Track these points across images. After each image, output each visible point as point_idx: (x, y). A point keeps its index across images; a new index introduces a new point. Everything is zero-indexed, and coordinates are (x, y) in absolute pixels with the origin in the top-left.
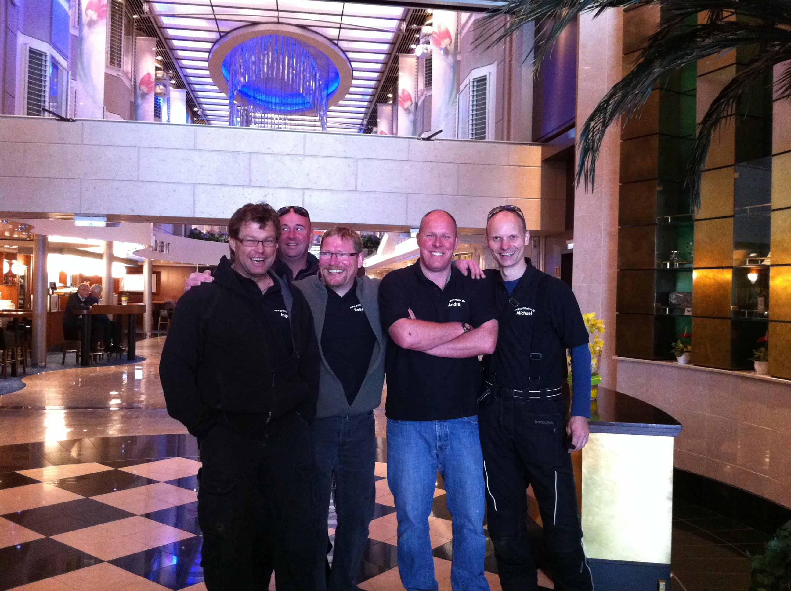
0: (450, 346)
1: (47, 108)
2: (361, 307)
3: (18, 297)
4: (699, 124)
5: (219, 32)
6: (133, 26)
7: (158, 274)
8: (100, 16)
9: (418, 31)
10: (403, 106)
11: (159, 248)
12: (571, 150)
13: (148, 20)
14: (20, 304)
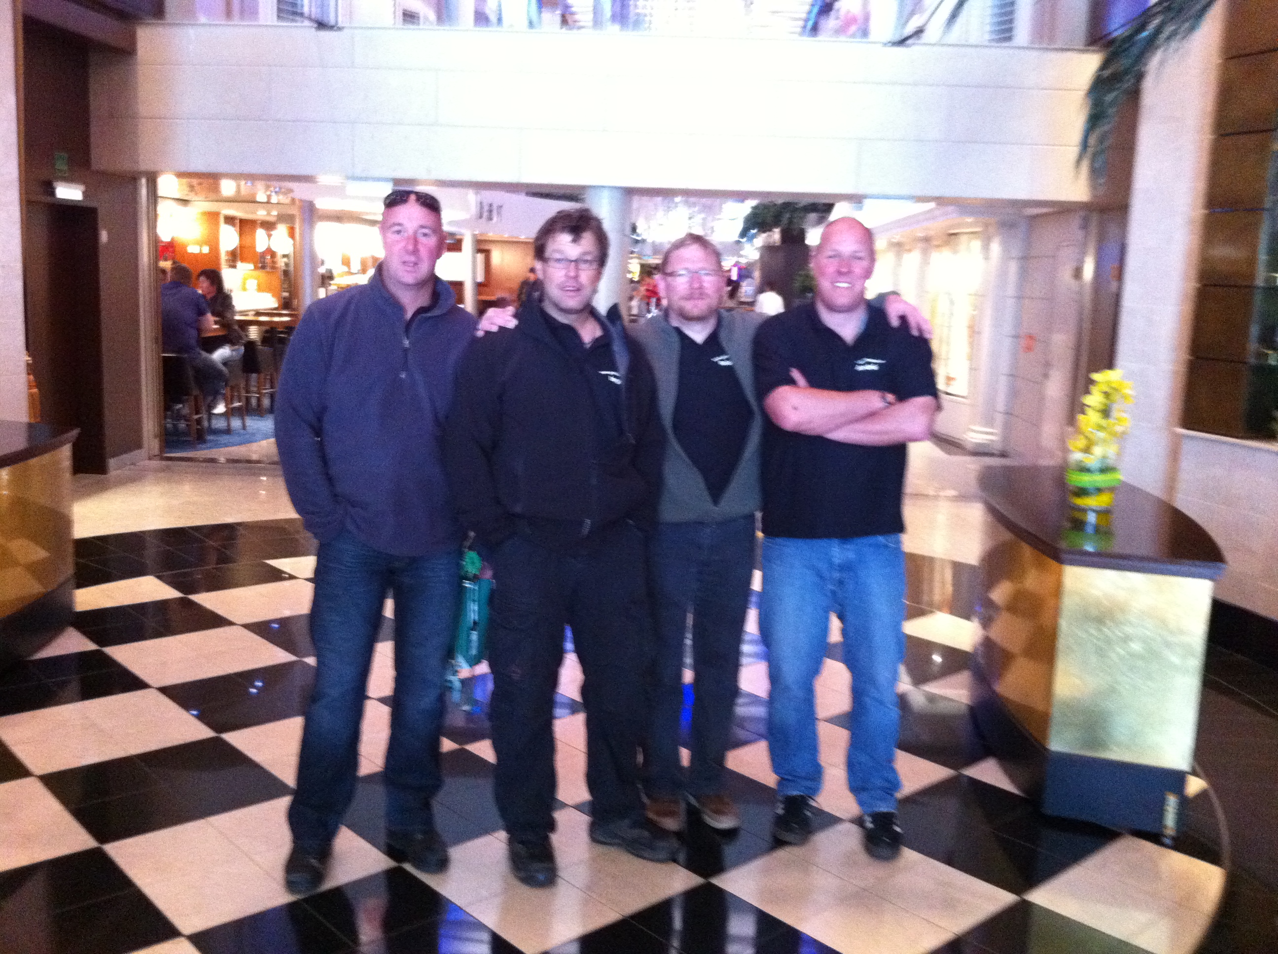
0: (859, 426)
1: (306, 14)
2: (727, 359)
3: (281, 286)
7: (487, 253)
11: (485, 214)
14: (284, 298)
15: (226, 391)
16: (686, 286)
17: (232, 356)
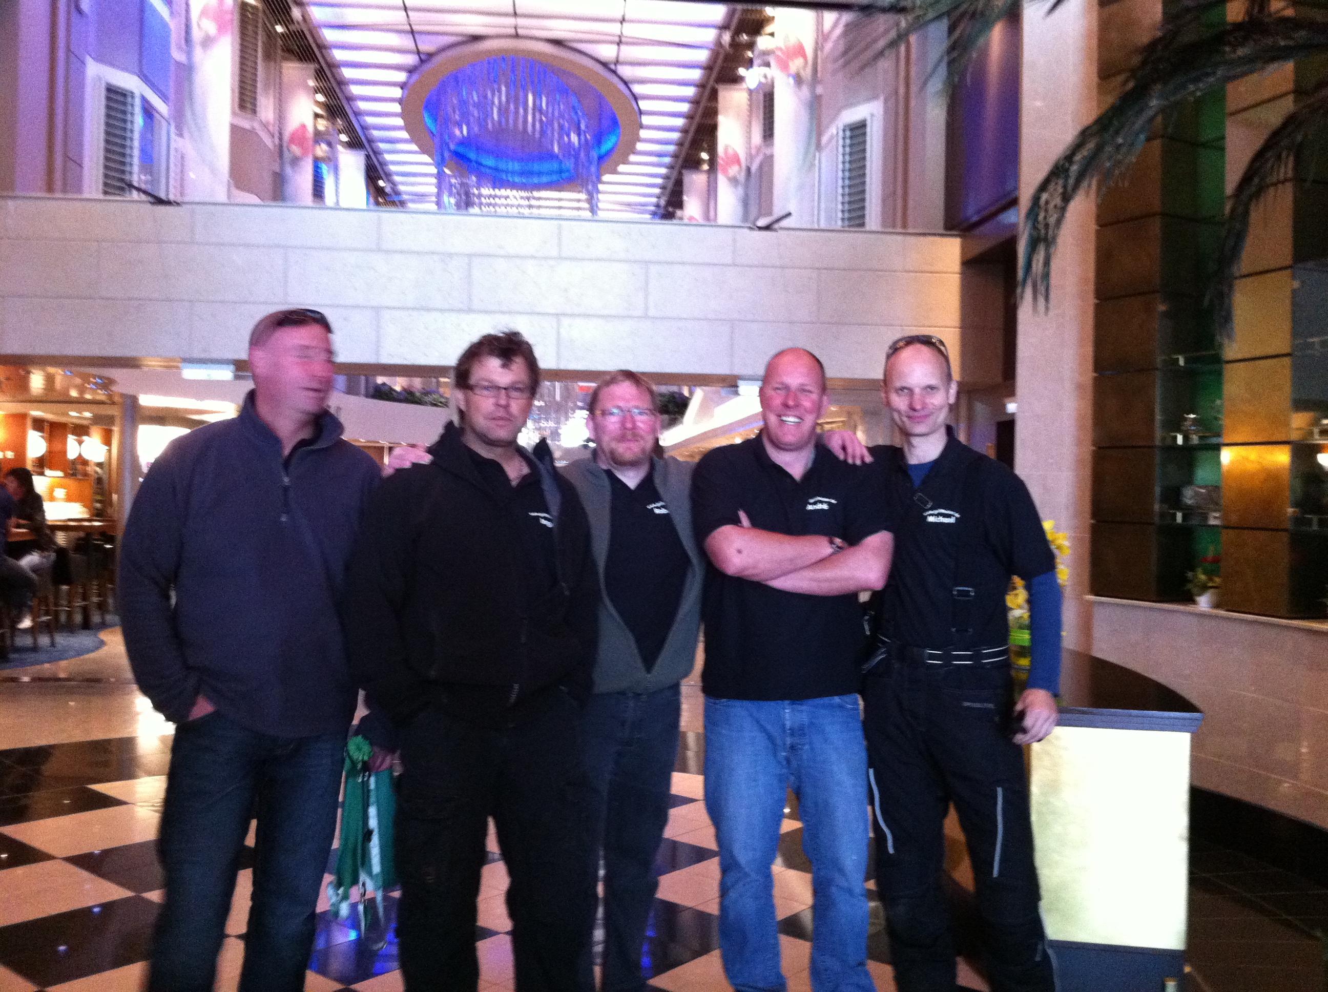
0: (808, 574)
1: (136, 184)
2: (663, 507)
3: (93, 498)
4: (1229, 197)
5: (418, 52)
6: (275, 45)
8: (221, 28)
9: (751, 46)
10: (725, 172)
12: (1010, 244)
13: (301, 35)
14: (97, 509)
15: (33, 603)
16: (617, 426)
17: (42, 564)
